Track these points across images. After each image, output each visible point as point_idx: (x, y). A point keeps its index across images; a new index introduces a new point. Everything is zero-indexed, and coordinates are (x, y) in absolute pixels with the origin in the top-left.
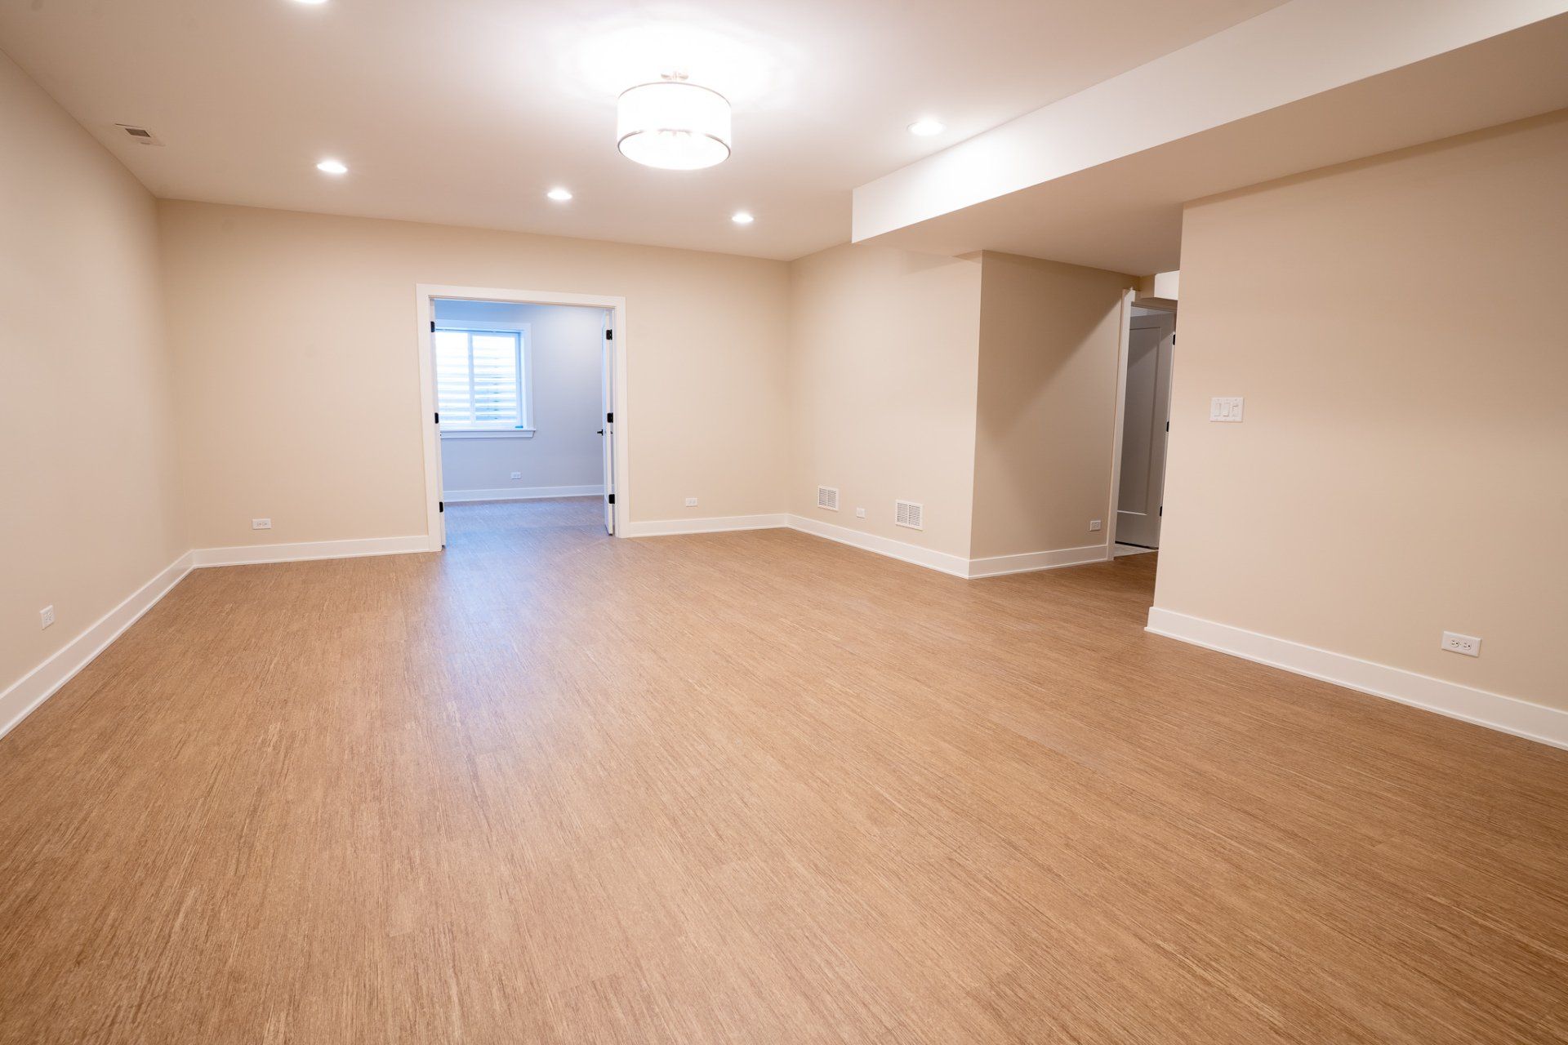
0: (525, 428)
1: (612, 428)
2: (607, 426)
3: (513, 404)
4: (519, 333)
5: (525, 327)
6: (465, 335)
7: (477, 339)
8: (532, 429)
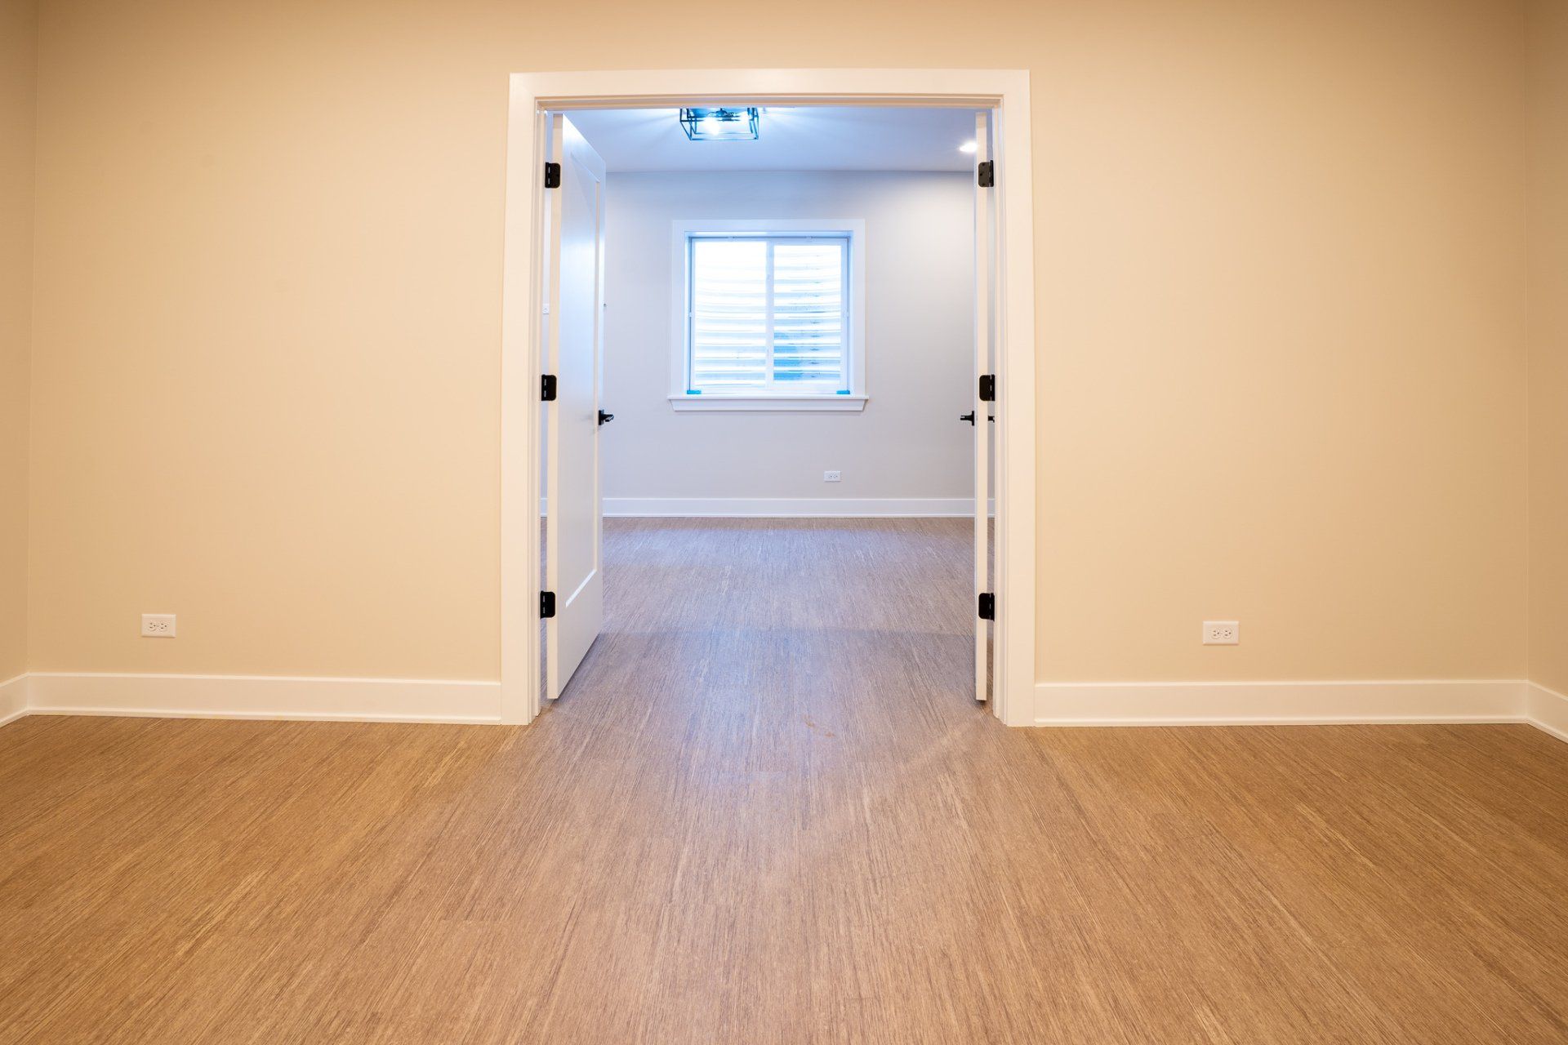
0: (852, 395)
1: (991, 409)
2: (982, 408)
3: (837, 340)
4: (848, 238)
5: (857, 226)
6: (762, 246)
7: (780, 249)
8: (864, 396)
